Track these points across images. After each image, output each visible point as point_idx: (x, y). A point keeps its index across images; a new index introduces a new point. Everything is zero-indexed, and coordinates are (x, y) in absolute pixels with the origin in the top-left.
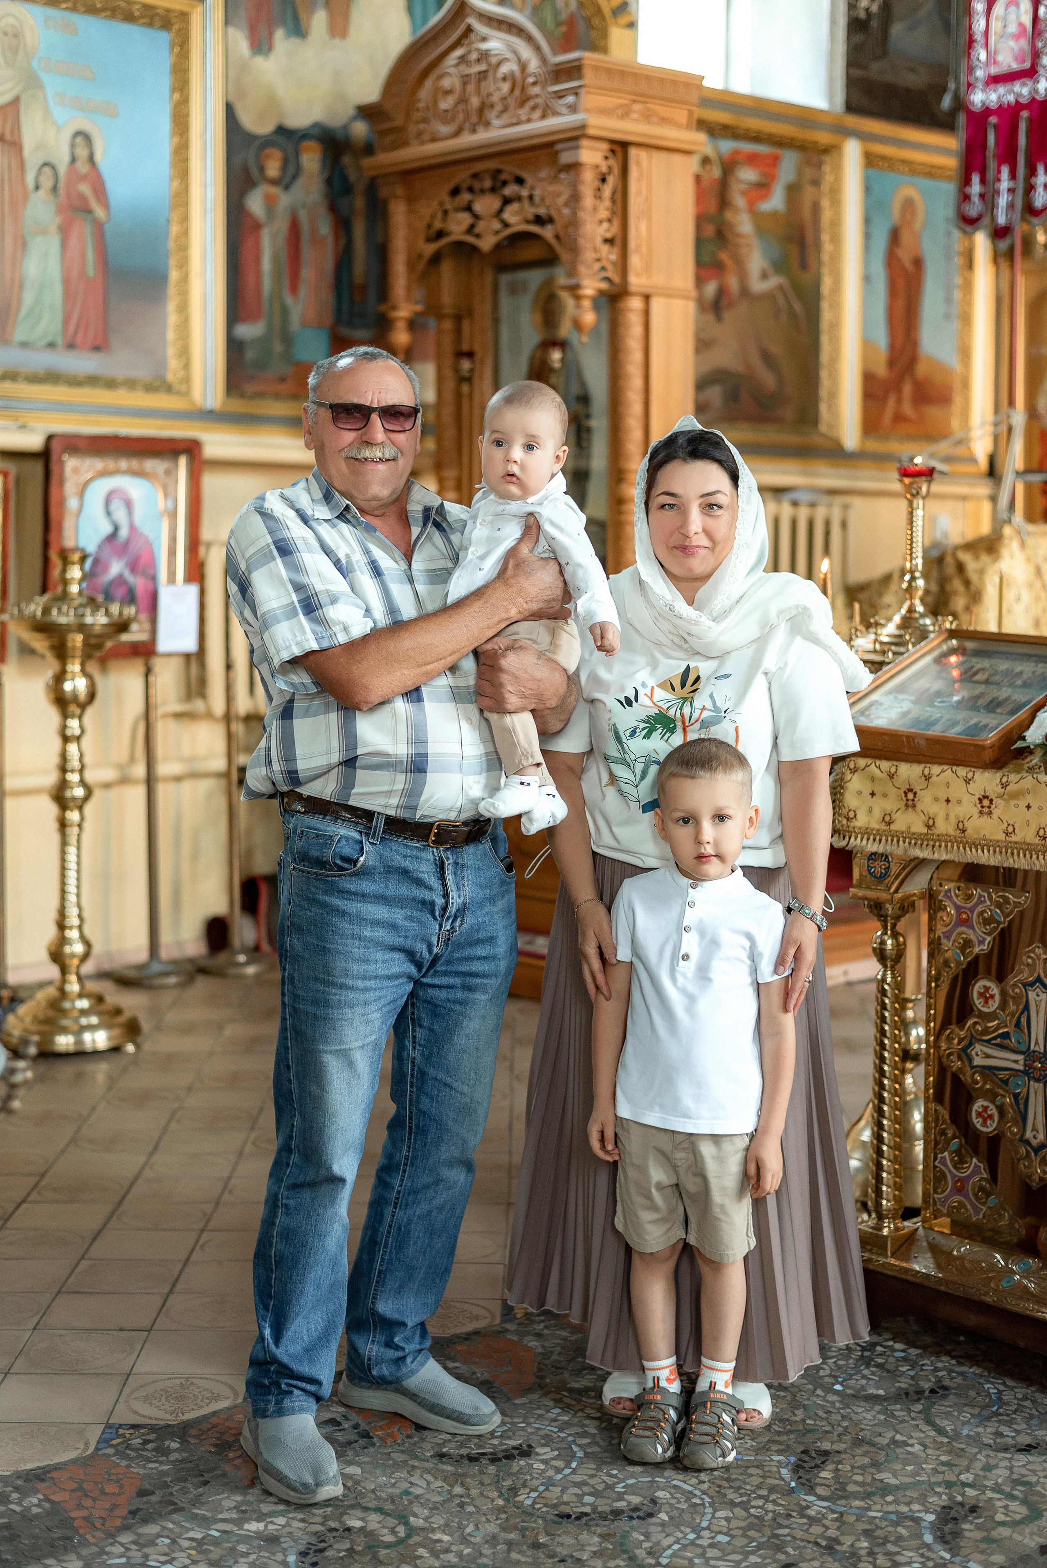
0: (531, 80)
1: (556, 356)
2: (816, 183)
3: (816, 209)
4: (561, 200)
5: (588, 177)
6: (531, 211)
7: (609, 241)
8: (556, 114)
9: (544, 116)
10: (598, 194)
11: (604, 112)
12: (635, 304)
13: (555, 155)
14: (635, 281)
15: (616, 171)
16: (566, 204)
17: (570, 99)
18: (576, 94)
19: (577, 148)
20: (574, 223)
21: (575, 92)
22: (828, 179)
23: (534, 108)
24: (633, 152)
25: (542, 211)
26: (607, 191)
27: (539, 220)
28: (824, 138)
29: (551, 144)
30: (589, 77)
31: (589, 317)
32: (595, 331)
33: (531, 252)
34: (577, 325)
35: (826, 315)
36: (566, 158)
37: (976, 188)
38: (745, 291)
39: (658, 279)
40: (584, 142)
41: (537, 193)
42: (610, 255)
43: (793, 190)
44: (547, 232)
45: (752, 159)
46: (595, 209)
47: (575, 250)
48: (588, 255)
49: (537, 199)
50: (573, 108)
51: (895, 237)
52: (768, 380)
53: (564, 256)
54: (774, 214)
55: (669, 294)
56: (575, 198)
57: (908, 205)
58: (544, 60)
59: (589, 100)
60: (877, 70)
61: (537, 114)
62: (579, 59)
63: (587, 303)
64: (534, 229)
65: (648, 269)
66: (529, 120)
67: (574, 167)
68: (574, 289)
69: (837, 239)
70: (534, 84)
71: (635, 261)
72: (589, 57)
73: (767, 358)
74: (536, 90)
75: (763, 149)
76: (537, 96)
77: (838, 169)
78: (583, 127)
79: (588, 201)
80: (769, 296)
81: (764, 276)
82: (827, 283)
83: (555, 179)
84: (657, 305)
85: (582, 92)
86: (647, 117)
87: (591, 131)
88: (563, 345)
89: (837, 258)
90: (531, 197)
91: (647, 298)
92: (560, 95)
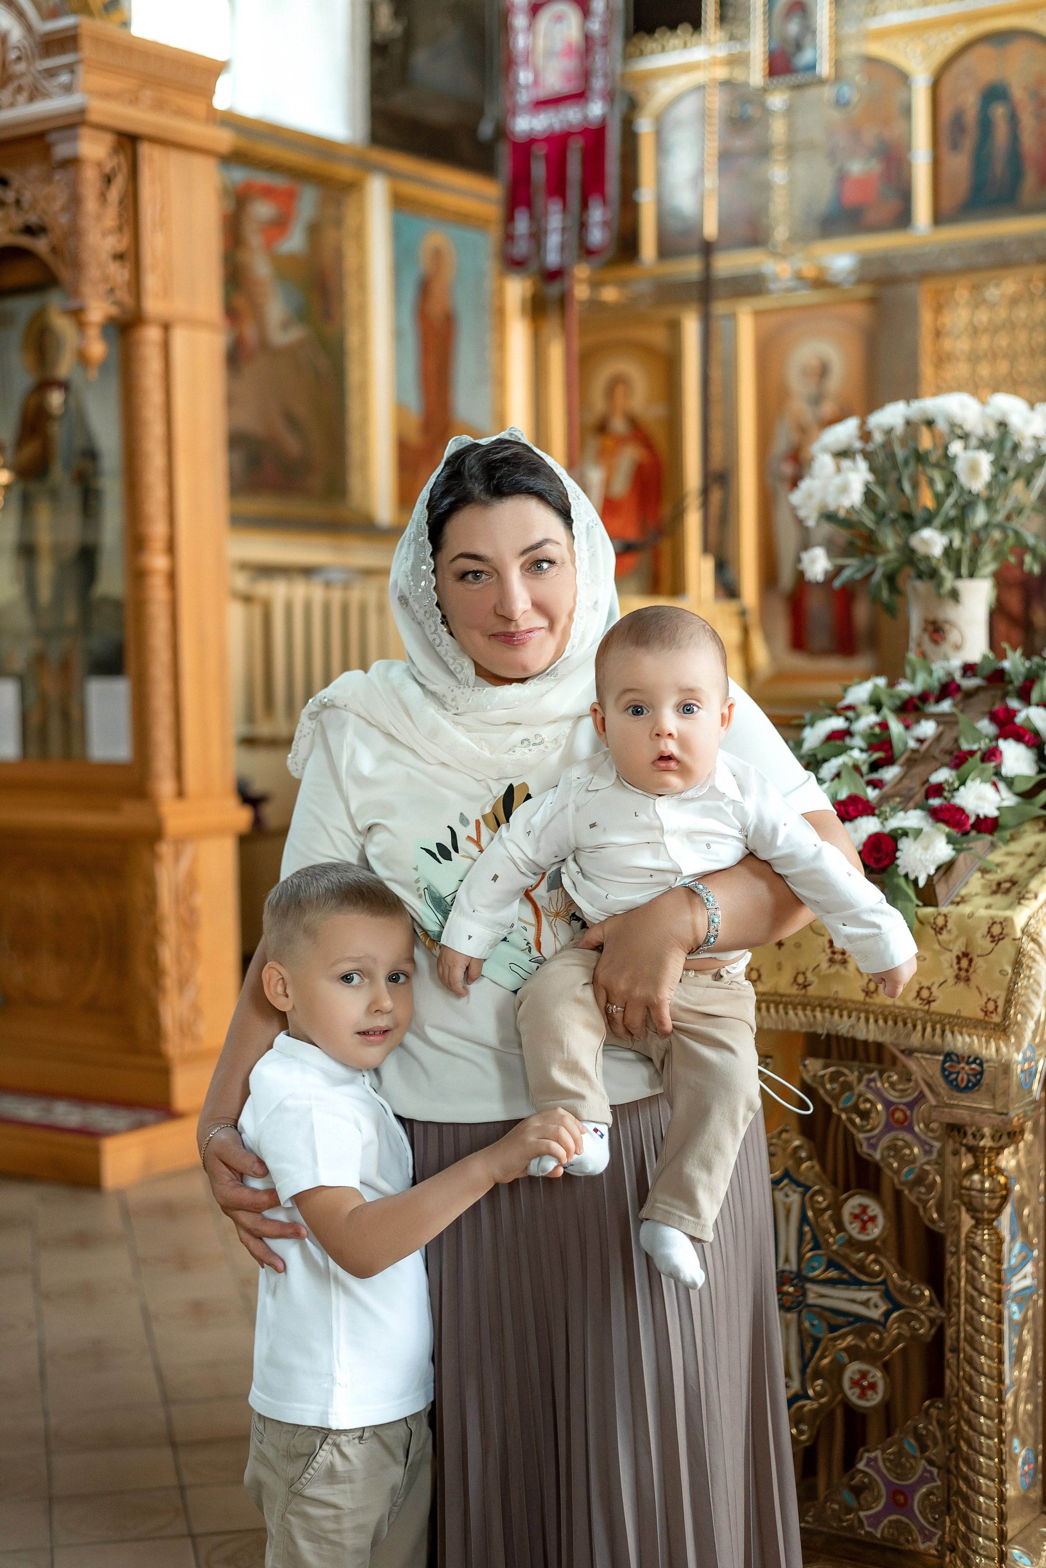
0: (13, 55)
1: (56, 399)
2: (338, 222)
3: (339, 255)
4: (58, 205)
5: (90, 176)
6: (18, 220)
7: (119, 257)
8: (46, 95)
9: (31, 99)
10: (103, 197)
11: (106, 95)
12: (152, 334)
13: (47, 149)
14: (153, 305)
15: (125, 169)
16: (65, 209)
17: (64, 78)
18: (72, 72)
19: (75, 138)
20: (74, 232)
21: (70, 68)
22: (351, 221)
23: (20, 89)
24: (145, 150)
25: (33, 219)
26: (114, 193)
27: (29, 230)
28: (345, 172)
29: (40, 136)
30: (87, 50)
31: (97, 349)
32: (104, 366)
33: (20, 274)
34: (82, 358)
35: (353, 375)
36: (61, 151)
37: (522, 225)
38: (264, 344)
39: (177, 306)
40: (85, 132)
41: (27, 197)
42: (120, 274)
43: (314, 230)
44: (41, 245)
45: (268, 193)
46: (99, 218)
47: (76, 264)
48: (93, 272)
49: (25, 205)
50: (68, 89)
51: (425, 289)
52: (292, 444)
53: (64, 274)
54: (292, 258)
55: (193, 323)
56: (75, 201)
57: (437, 255)
58: (29, 28)
59: (88, 79)
60: (401, 101)
61: (22, 98)
62: (75, 27)
63: (93, 333)
64: (24, 241)
65: (166, 291)
66: (12, 105)
67: (73, 163)
68: (77, 314)
69: (363, 287)
70: (19, 59)
71: (151, 282)
72: (86, 24)
73: (291, 420)
74: (21, 67)
75: (279, 182)
76: (22, 75)
77: (361, 209)
78: (82, 111)
79: (91, 204)
80: (290, 351)
81: (285, 326)
82: (353, 339)
83: (47, 179)
84: (180, 338)
85: (81, 69)
86: (159, 105)
87: (93, 117)
88: (64, 386)
89: (363, 309)
90: (18, 202)
91: (166, 327)
92: (51, 73)
